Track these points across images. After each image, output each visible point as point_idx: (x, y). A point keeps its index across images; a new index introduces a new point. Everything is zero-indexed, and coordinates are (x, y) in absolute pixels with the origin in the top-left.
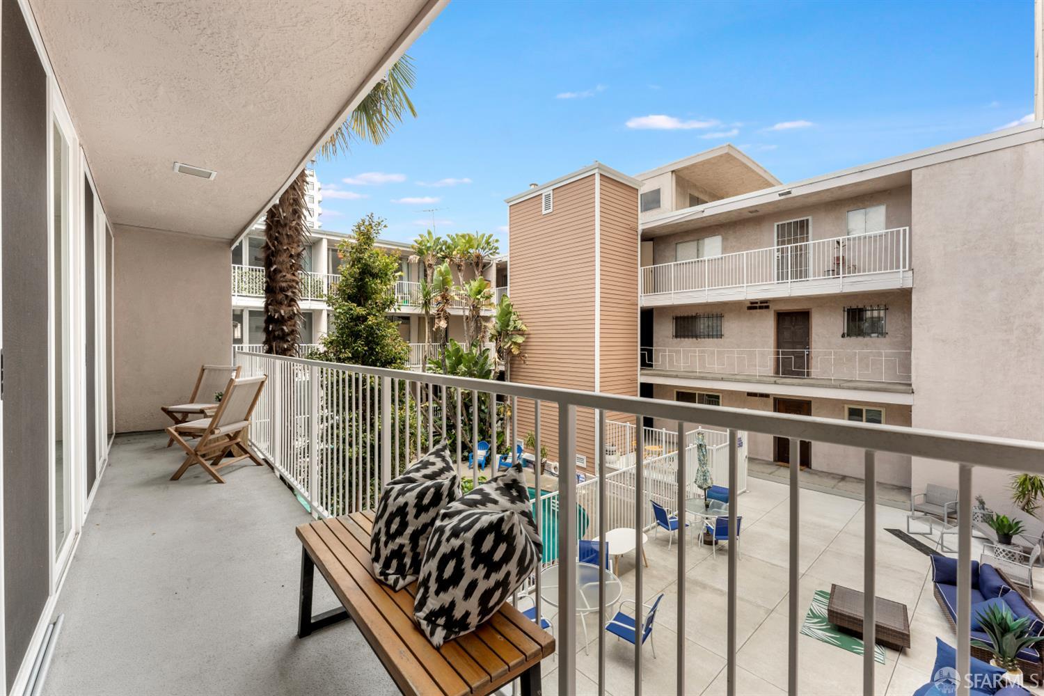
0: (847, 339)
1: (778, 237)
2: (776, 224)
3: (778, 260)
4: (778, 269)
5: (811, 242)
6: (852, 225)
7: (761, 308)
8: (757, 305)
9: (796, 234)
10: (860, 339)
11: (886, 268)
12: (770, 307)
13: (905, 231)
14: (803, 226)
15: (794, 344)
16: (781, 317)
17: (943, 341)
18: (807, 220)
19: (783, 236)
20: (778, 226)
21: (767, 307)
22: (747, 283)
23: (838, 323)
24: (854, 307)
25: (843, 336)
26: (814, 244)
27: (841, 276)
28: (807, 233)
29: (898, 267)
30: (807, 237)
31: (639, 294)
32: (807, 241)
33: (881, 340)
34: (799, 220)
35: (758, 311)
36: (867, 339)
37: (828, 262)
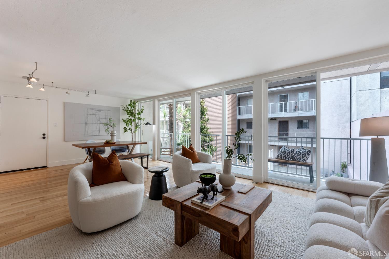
0: (298, 129)
1: (279, 99)
2: (278, 95)
3: (279, 106)
4: (279, 108)
5: (288, 102)
6: (299, 97)
7: (274, 120)
8: (273, 119)
9: (284, 98)
10: (302, 129)
11: (310, 110)
12: (277, 120)
13: (314, 100)
14: (286, 97)
15: (283, 131)
16: (280, 122)
17: (324, 130)
18: (287, 95)
19: (280, 99)
20: (279, 96)
21: (276, 120)
22: (271, 112)
23: (296, 125)
24: (300, 120)
25: (297, 128)
26: (289, 102)
27: (298, 111)
28: (287, 98)
29: (313, 110)
30: (287, 100)
31: (237, 115)
32: (287, 101)
33: (307, 130)
34: (285, 94)
35: (273, 121)
36: (304, 129)
37: (293, 107)
